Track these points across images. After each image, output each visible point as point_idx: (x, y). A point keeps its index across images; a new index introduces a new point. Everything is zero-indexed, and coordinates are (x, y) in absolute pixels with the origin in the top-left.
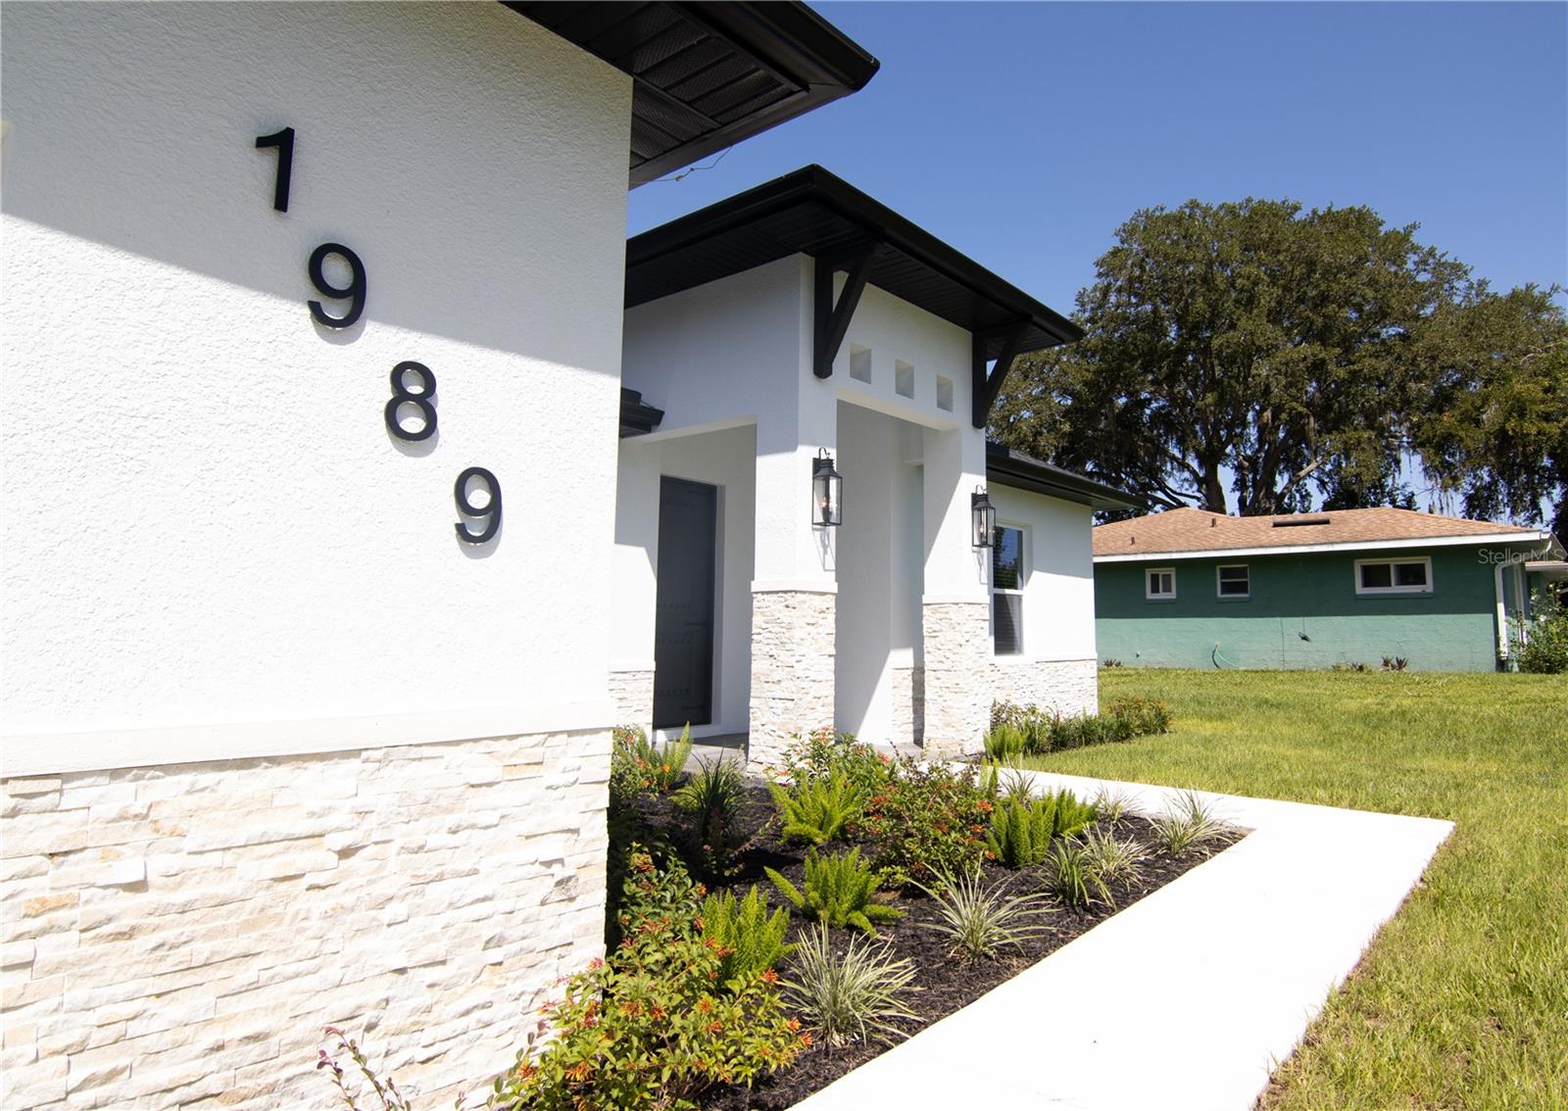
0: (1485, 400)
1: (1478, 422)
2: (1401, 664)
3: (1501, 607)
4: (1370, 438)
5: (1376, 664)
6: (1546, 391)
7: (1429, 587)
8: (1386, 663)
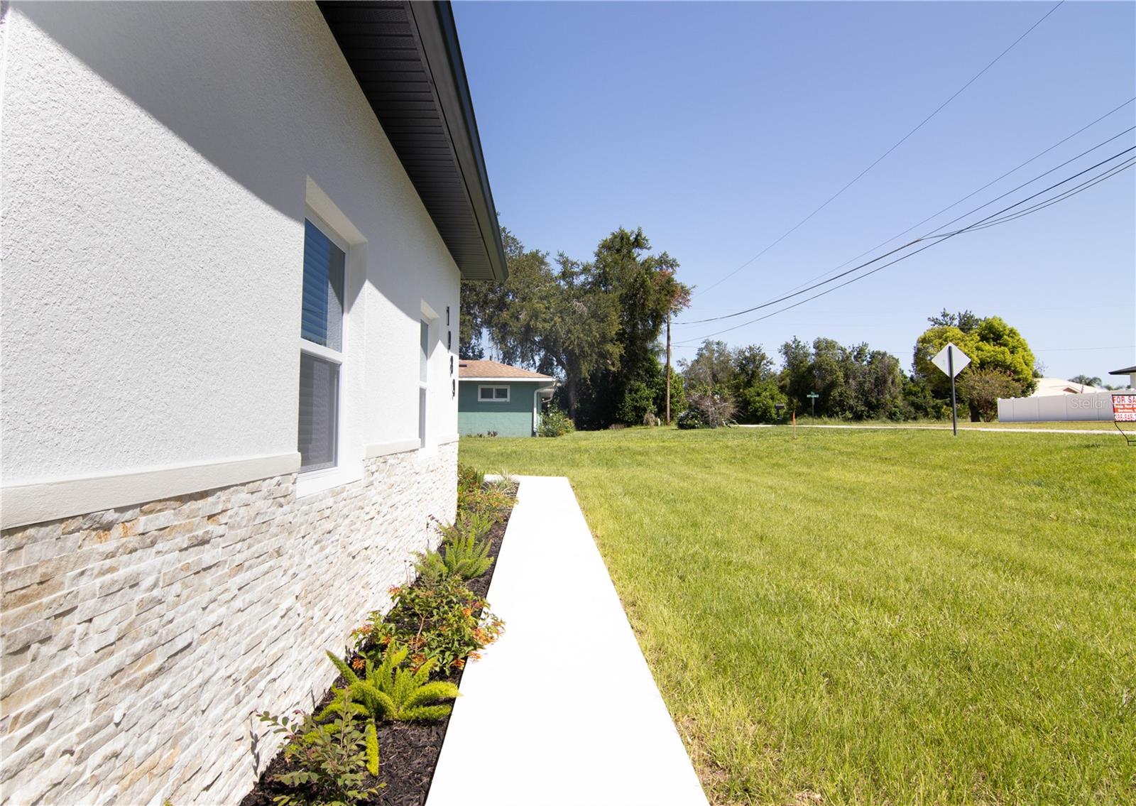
0: (522, 308)
1: (518, 319)
2: (495, 434)
3: (535, 409)
4: (469, 320)
5: (485, 434)
6: (546, 308)
7: (508, 399)
8: (489, 434)
